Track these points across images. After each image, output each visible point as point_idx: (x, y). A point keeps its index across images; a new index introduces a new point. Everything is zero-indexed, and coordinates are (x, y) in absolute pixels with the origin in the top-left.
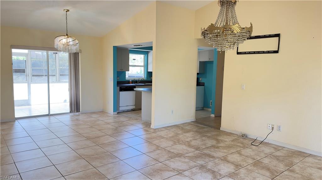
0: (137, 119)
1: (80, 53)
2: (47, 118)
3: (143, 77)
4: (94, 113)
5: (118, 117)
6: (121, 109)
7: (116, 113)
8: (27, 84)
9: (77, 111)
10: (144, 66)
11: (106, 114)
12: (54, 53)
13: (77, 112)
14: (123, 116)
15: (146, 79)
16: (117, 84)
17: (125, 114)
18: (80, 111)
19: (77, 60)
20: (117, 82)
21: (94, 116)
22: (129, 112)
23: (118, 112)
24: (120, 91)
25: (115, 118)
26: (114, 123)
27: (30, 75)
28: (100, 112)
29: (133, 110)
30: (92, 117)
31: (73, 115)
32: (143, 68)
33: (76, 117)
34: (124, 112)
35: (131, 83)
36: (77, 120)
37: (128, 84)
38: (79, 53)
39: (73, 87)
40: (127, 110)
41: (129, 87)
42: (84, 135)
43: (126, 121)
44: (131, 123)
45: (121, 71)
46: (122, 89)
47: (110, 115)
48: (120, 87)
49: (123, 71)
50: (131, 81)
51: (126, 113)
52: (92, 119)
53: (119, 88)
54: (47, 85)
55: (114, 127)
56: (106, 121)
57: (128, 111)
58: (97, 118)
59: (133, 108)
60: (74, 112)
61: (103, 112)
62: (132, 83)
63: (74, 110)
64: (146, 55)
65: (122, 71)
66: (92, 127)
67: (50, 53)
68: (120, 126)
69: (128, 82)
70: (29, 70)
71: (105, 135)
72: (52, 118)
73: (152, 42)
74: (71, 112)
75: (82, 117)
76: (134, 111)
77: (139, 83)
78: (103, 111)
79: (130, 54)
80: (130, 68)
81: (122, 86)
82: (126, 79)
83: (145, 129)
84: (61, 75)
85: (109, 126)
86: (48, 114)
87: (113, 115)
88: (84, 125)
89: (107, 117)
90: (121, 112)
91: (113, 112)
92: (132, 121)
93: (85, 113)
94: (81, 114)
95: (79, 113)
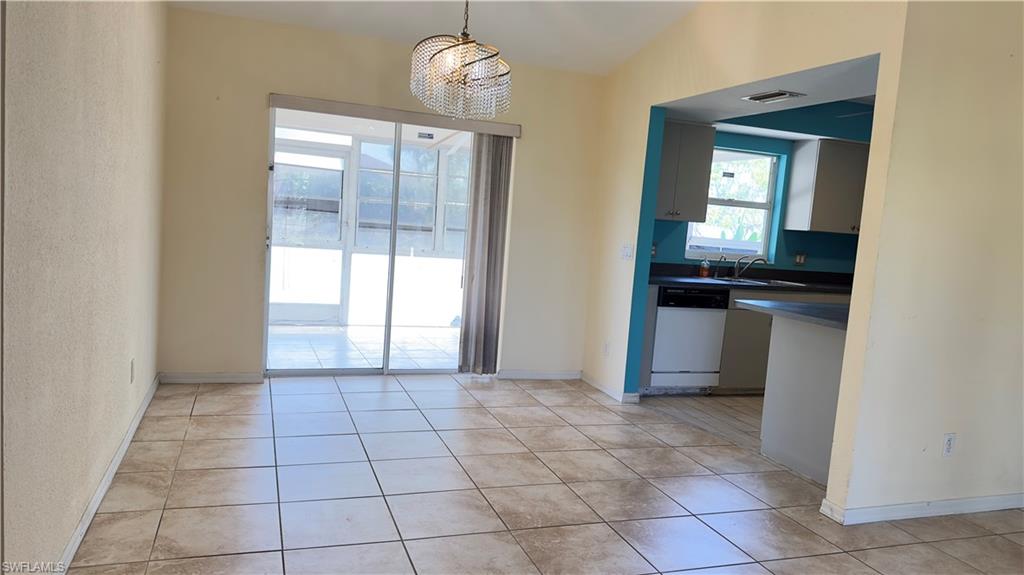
0: (733, 446)
1: (515, 140)
2: (375, 383)
3: (760, 252)
4: (545, 383)
5: (643, 417)
6: (658, 381)
7: (634, 397)
8: (339, 253)
9: (484, 365)
10: (770, 206)
11: (594, 396)
13: (483, 373)
14: (665, 414)
15: (773, 263)
16: (651, 274)
17: (674, 409)
18: (498, 370)
19: (503, 167)
20: (652, 264)
21: (547, 397)
22: (689, 401)
23: (642, 391)
24: (659, 305)
25: (629, 417)
26: (628, 447)
27: (352, 222)
28: (571, 382)
29: (708, 393)
30: (539, 404)
31: (469, 380)
32: (760, 216)
33: (479, 395)
34: (668, 395)
35: (705, 273)
36: (480, 408)
37: (691, 276)
38: (511, 138)
39: (476, 273)
40: (683, 389)
41: (702, 291)
43: (685, 449)
44: (709, 461)
45: (670, 218)
46: (671, 297)
47: (608, 403)
48: (660, 288)
49: (681, 220)
50: (705, 264)
51: (675, 401)
52: (540, 412)
53: (655, 289)
55: (630, 475)
56: (593, 431)
57: (684, 394)
58: (560, 412)
59: (707, 385)
60: (474, 371)
61: (580, 386)
62: (711, 275)
63: (475, 364)
64: (784, 158)
65: (676, 218)
66: (530, 456)
68: (659, 476)
69: (695, 269)
70: (350, 204)
71: (588, 519)
72: (393, 384)
74: (461, 369)
75: (500, 399)
76: (710, 395)
77: (740, 276)
78: (581, 380)
79: (715, 152)
80: (711, 208)
81: (670, 282)
82: (687, 256)
83: (788, 512)
84: (449, 229)
85: (607, 463)
86: (381, 366)
87: (625, 402)
88: (502, 439)
89: (598, 413)
90: (653, 396)
91: (625, 392)
92: (709, 450)
93: (511, 380)
94: (497, 382)
95: (491, 378)
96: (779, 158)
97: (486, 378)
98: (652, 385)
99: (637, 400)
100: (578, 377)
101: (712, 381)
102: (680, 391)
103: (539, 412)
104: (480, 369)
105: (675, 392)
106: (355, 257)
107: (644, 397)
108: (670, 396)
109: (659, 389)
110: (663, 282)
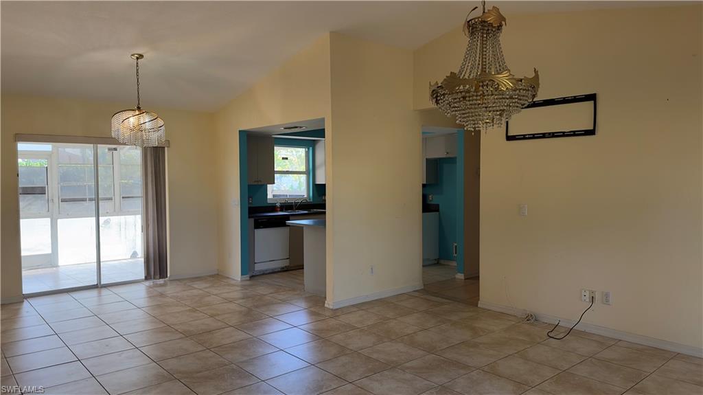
0: (294, 290)
1: (166, 148)
2: (94, 293)
3: (305, 196)
4: (199, 279)
5: (251, 284)
6: (259, 267)
7: (247, 277)
8: (49, 220)
9: (160, 274)
10: (307, 173)
11: (226, 281)
12: (109, 149)
13: (160, 278)
14: (263, 283)
15: (312, 200)
16: (249, 213)
17: (266, 280)
18: (168, 276)
19: (161, 163)
20: (249, 208)
21: (197, 285)
22: (275, 275)
23: (252, 274)
24: (255, 228)
25: (244, 287)
26: (243, 299)
27: (56, 200)
28: (212, 276)
29: (285, 270)
30: (196, 288)
31: (152, 284)
32: (303, 177)
33: (160, 290)
34: (264, 274)
35: (279, 209)
36: (162, 295)
37: (271, 212)
38: (164, 148)
39: (151, 222)
41: (276, 219)
42: (176, 327)
43: (270, 295)
44: (281, 297)
45: (256, 183)
46: (259, 224)
47: (233, 282)
48: (255, 219)
49: (262, 184)
50: (278, 205)
53: (252, 220)
54: (94, 219)
55: (243, 308)
56: (225, 295)
57: (273, 272)
58: (206, 290)
59: (284, 266)
60: (154, 278)
61: (218, 277)
62: (281, 210)
63: (155, 274)
64: (311, 148)
65: (260, 183)
66: (194, 310)
67: (103, 149)
68: (257, 307)
69: (273, 208)
70: (53, 189)
71: (224, 326)
72: (105, 292)
73: (323, 120)
74: (147, 278)
75: (171, 290)
76: (286, 271)
77: (297, 209)
78: (218, 274)
79: (275, 148)
80: (276, 176)
81: (260, 216)
82: (269, 202)
83: (312, 309)
84: (123, 198)
85: (232, 306)
86: (96, 283)
87: (242, 281)
88: (177, 306)
89: (228, 287)
90: (258, 275)
91: (242, 275)
92: (282, 293)
93: (178, 280)
94: (169, 283)
95: (165, 281)
96: (308, 149)
97: (161, 281)
98: (256, 269)
99: (248, 278)
100: (216, 273)
101: (286, 263)
102: (271, 271)
103: (195, 292)
104: (158, 276)
105: (268, 272)
106: (59, 221)
107: (252, 277)
108: (266, 274)
109: (260, 271)
110: (257, 216)
